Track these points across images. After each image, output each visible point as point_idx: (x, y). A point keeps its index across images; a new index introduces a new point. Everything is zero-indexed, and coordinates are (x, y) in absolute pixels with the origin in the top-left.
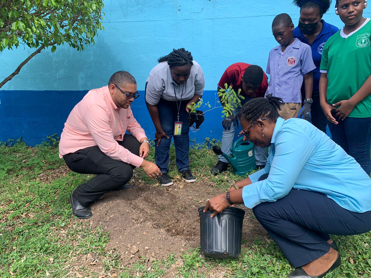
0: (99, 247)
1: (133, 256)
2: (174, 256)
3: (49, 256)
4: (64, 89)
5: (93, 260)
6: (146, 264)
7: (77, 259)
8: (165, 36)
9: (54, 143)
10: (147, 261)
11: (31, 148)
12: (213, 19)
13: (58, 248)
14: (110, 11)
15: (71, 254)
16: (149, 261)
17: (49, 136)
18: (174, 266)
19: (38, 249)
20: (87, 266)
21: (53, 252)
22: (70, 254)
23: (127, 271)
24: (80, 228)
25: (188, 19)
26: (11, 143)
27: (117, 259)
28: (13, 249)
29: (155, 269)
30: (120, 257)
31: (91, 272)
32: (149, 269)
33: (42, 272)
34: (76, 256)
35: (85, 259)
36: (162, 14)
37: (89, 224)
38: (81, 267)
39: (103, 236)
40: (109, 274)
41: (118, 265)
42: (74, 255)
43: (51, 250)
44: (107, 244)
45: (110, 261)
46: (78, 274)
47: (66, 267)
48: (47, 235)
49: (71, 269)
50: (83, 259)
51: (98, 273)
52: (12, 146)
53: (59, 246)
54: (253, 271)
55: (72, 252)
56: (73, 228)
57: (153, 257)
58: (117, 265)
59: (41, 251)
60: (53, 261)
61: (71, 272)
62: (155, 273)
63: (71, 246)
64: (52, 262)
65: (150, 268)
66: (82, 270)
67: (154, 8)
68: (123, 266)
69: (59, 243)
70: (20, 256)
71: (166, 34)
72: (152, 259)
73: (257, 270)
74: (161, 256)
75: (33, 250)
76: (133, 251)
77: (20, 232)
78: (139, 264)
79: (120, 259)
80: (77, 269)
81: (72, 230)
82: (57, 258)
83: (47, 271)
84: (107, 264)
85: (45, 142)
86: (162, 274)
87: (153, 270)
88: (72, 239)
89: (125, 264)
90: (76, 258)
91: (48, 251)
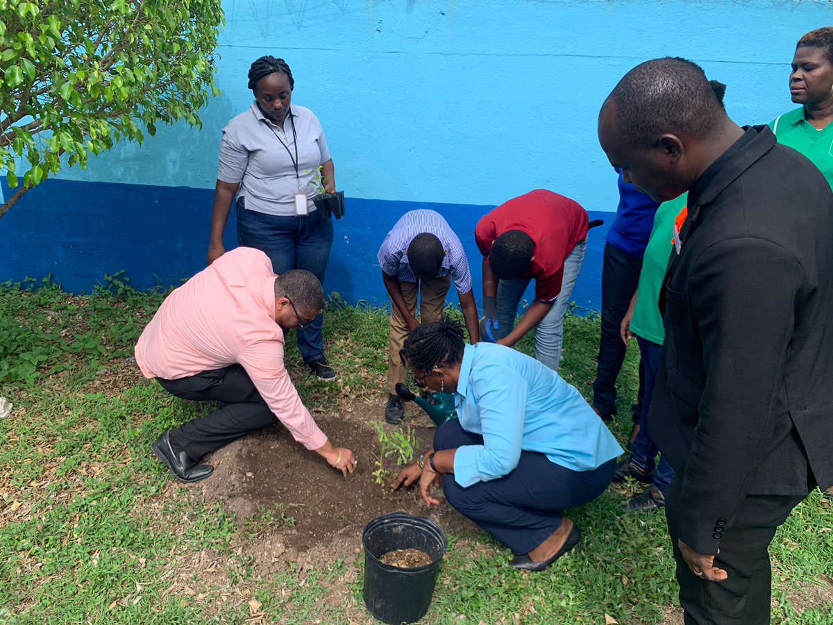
0: (220, 540)
1: (276, 560)
2: (343, 562)
3: (137, 554)
4: (136, 182)
5: (211, 563)
6: (297, 575)
7: (184, 561)
8: (347, 84)
9: (120, 291)
10: (298, 571)
11: (73, 296)
12: (448, 54)
13: (151, 539)
14: (232, 21)
15: (174, 551)
16: (302, 569)
17: (108, 276)
18: (342, 579)
19: (119, 542)
20: (201, 573)
21: (143, 546)
22: (172, 550)
23: (266, 585)
24: (186, 500)
25: (398, 50)
26: (32, 285)
27: (251, 564)
28: (73, 537)
29: (311, 583)
30: (254, 561)
31: (209, 584)
32: (301, 584)
33: (129, 584)
34: (182, 554)
35: (197, 561)
36: (342, 36)
37: (199, 492)
38: (191, 576)
39: (226, 519)
40: (237, 590)
41: (252, 575)
42: (179, 552)
43: (140, 543)
44: (233, 534)
45: (238, 568)
46: (187, 588)
47: (167, 576)
48: (129, 511)
49: (176, 579)
50: (194, 561)
51: (219, 588)
52: (34, 290)
53: (153, 535)
54: (463, 596)
55: (174, 547)
56: (173, 498)
57: (308, 563)
58: (250, 576)
59: (124, 543)
60: (146, 563)
61: (175, 584)
62: (312, 592)
63: (172, 535)
64: (144, 565)
65: (303, 582)
66: (194, 582)
67: (325, 21)
68: (259, 577)
69: (151, 528)
70: (90, 553)
71: (348, 79)
72: (307, 567)
73: (472, 594)
74: (322, 561)
75: (110, 542)
76: (276, 552)
77: (83, 506)
78: (285, 574)
79: (255, 564)
80: (184, 578)
81: (170, 501)
82: (152, 557)
83: (137, 583)
84: (234, 574)
85: (100, 286)
86: (322, 595)
87: (308, 585)
88: (173, 521)
89: (263, 574)
90: (181, 557)
91: (136, 545)
